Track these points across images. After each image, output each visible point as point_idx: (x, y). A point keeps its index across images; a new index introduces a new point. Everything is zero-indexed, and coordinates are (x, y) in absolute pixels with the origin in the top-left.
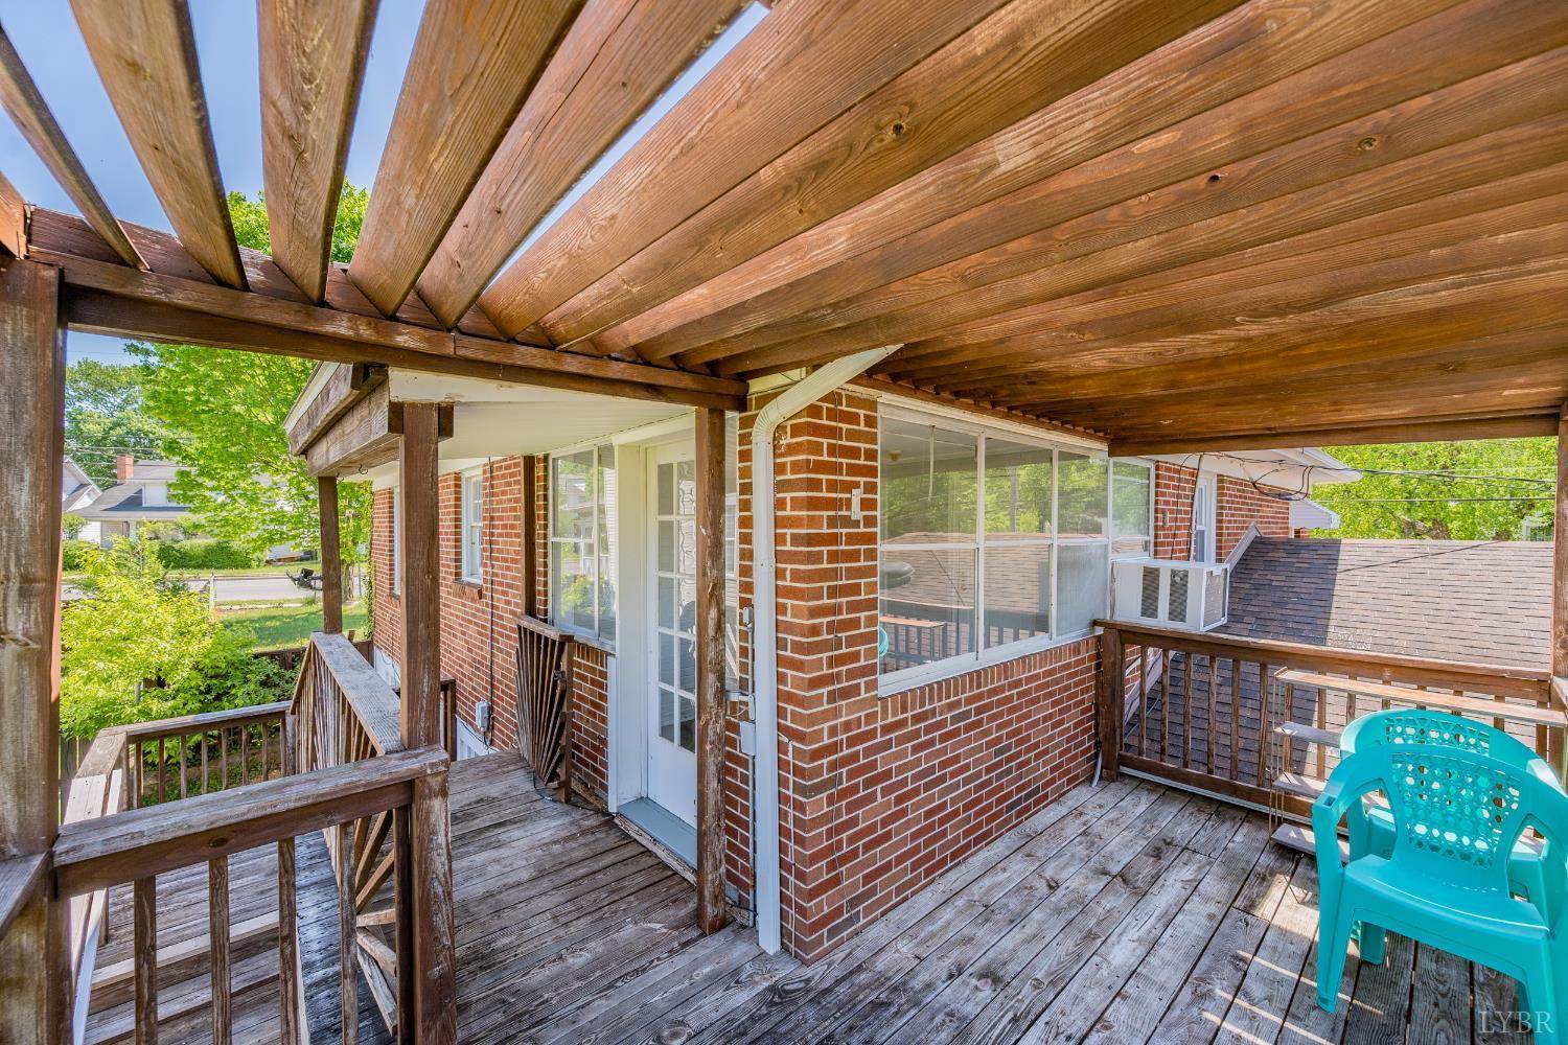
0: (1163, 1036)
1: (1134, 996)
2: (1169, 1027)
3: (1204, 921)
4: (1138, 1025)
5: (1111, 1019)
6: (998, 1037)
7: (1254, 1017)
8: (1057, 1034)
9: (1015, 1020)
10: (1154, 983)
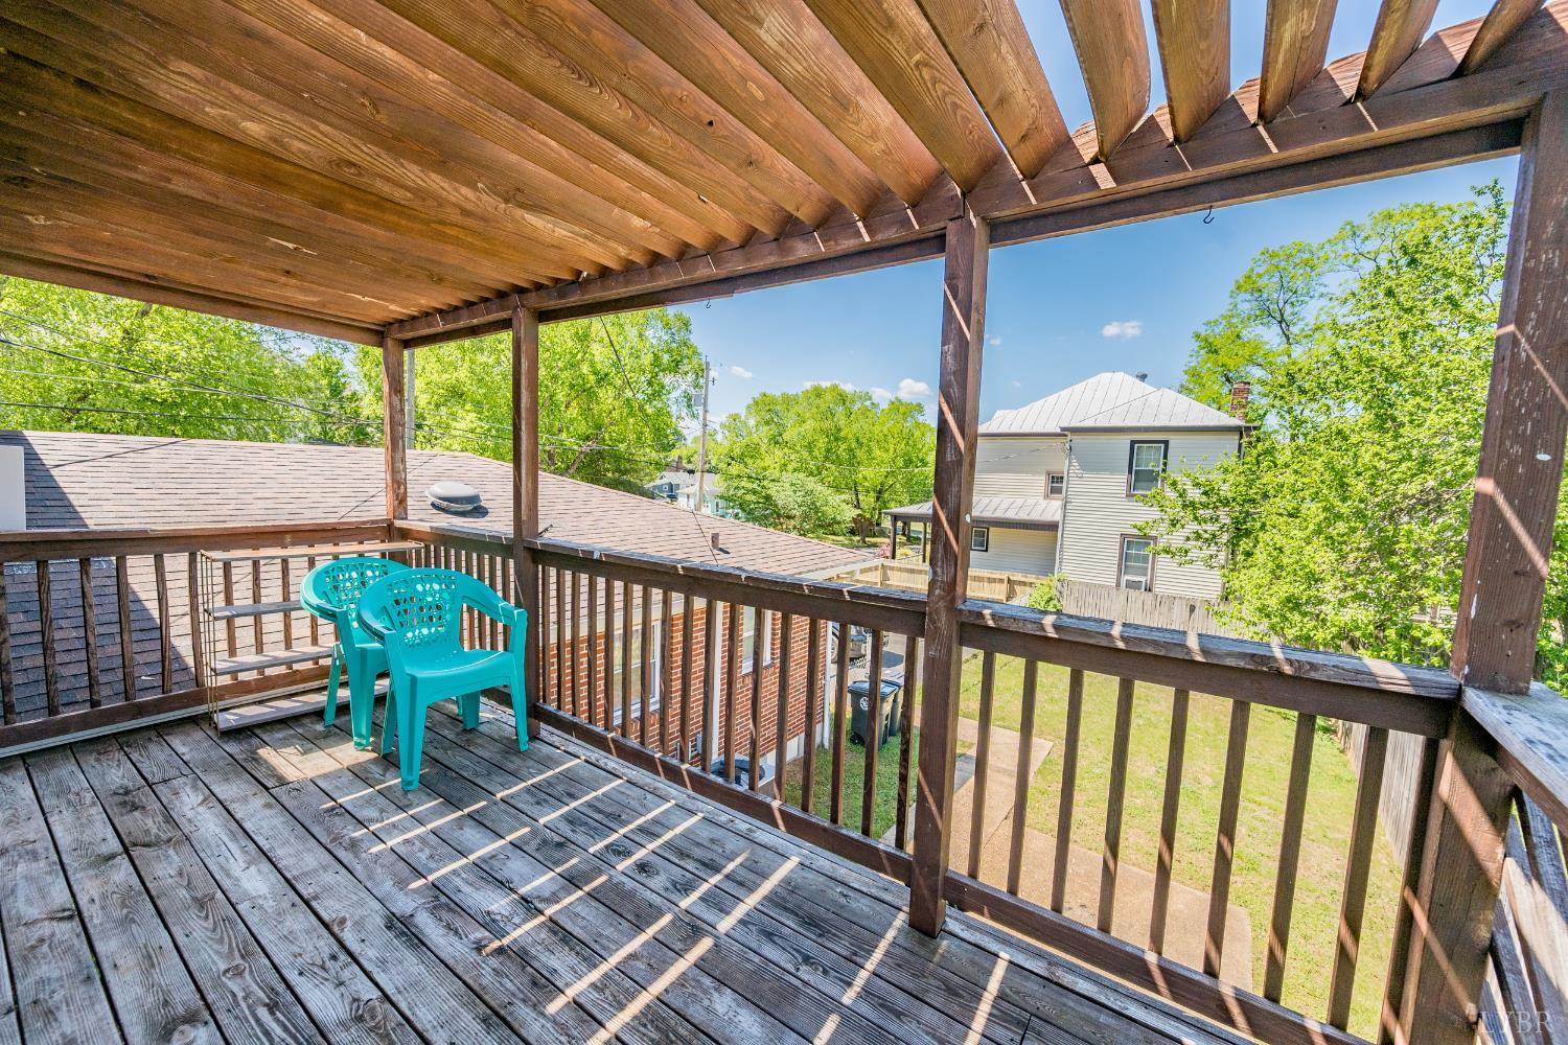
0: (377, 885)
1: (318, 890)
2: (370, 878)
3: (268, 812)
4: (355, 898)
5: (334, 916)
6: (286, 1029)
7: (394, 825)
8: (323, 967)
9: (272, 1008)
10: (315, 871)
